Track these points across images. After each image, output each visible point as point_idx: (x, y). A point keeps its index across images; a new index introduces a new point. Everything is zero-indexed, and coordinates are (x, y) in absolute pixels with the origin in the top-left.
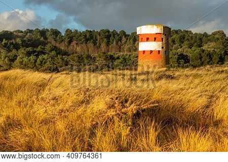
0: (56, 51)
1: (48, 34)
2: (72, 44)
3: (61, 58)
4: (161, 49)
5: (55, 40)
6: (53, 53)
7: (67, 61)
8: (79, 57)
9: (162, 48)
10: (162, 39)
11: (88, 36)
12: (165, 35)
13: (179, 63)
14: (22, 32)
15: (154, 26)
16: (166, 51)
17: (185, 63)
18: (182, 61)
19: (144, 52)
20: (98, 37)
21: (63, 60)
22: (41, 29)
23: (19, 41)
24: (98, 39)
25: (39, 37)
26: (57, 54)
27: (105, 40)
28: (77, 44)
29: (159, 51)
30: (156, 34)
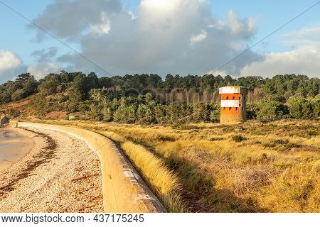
0: (155, 100)
1: (148, 80)
2: (172, 91)
3: (160, 108)
4: (238, 106)
5: (156, 87)
6: (153, 102)
9: (240, 105)
11: (190, 82)
12: (242, 94)
13: (277, 115)
14: (120, 78)
15: (233, 87)
16: (242, 108)
17: (284, 114)
18: (281, 112)
19: (225, 108)
20: (201, 84)
22: (140, 74)
23: (118, 88)
25: (138, 83)
26: (156, 103)
27: (209, 87)
30: (234, 93)
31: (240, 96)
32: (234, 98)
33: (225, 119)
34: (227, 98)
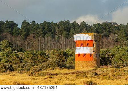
0: (11, 47)
1: (4, 26)
2: (28, 38)
3: (16, 55)
4: (92, 53)
5: (11, 34)
6: (9, 49)
7: (21, 58)
8: (34, 54)
9: (94, 51)
10: (94, 44)
11: (46, 28)
12: (96, 41)
15: (87, 34)
16: (96, 54)
19: (79, 55)
20: (57, 30)
21: (18, 57)
24: (57, 31)
26: (12, 50)
27: (65, 32)
28: (34, 37)
29: (91, 54)
30: (88, 40)
31: (94, 42)
32: (88, 44)
33: (80, 65)
34: (82, 45)
